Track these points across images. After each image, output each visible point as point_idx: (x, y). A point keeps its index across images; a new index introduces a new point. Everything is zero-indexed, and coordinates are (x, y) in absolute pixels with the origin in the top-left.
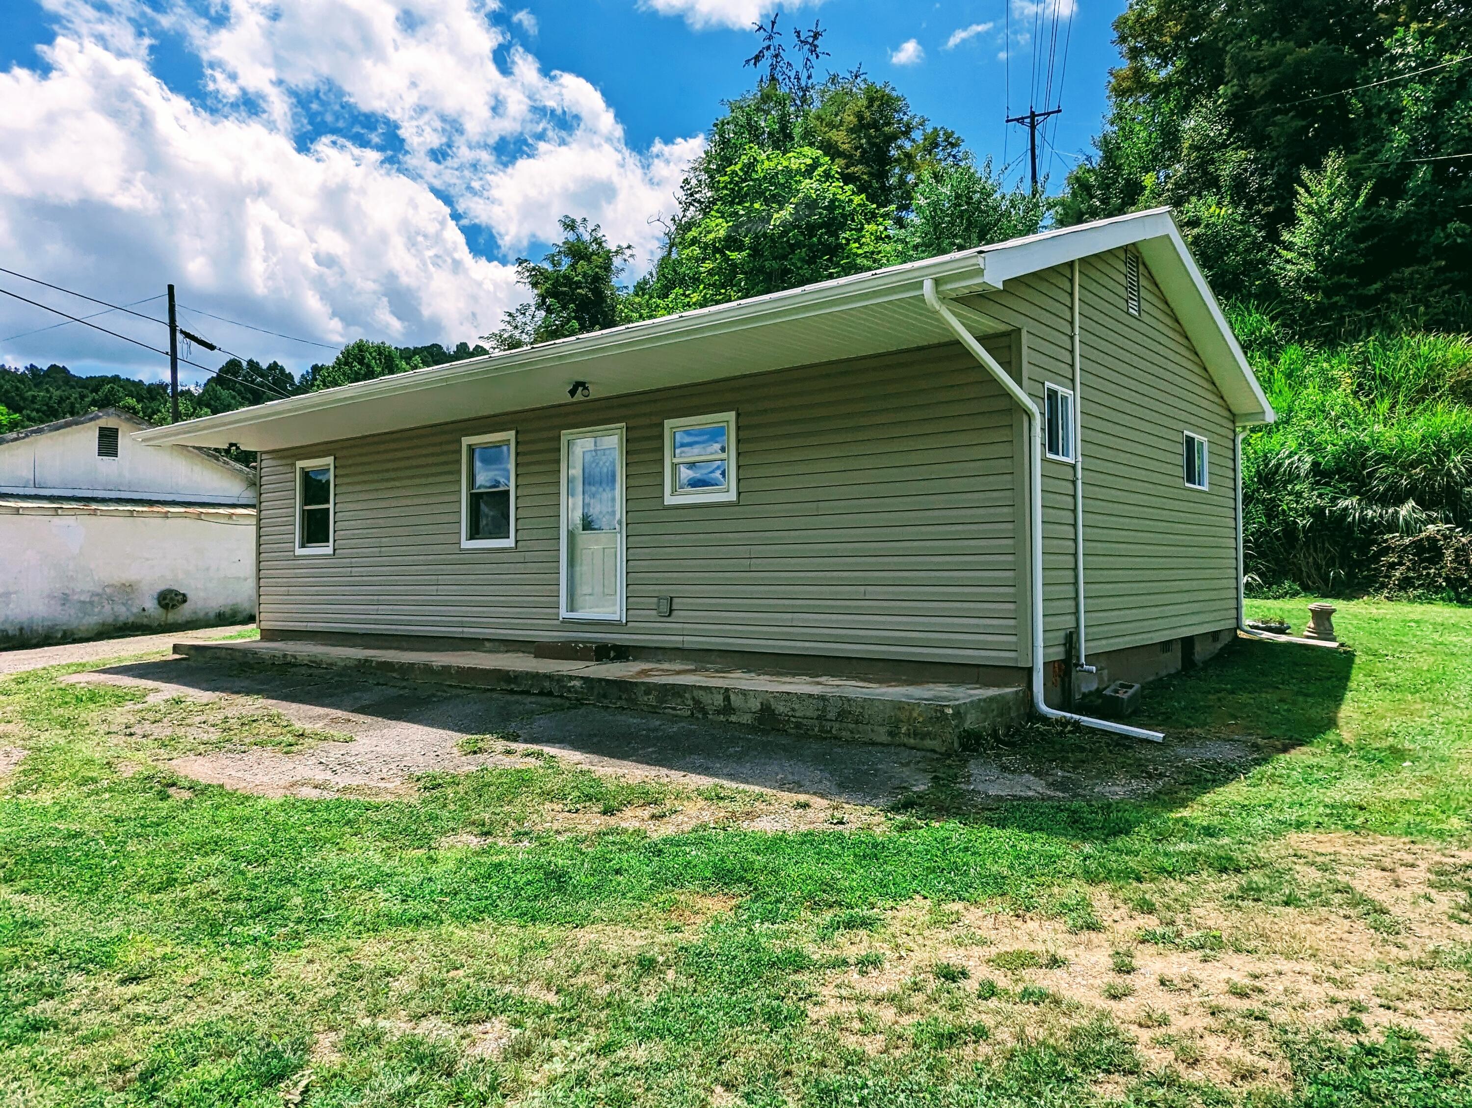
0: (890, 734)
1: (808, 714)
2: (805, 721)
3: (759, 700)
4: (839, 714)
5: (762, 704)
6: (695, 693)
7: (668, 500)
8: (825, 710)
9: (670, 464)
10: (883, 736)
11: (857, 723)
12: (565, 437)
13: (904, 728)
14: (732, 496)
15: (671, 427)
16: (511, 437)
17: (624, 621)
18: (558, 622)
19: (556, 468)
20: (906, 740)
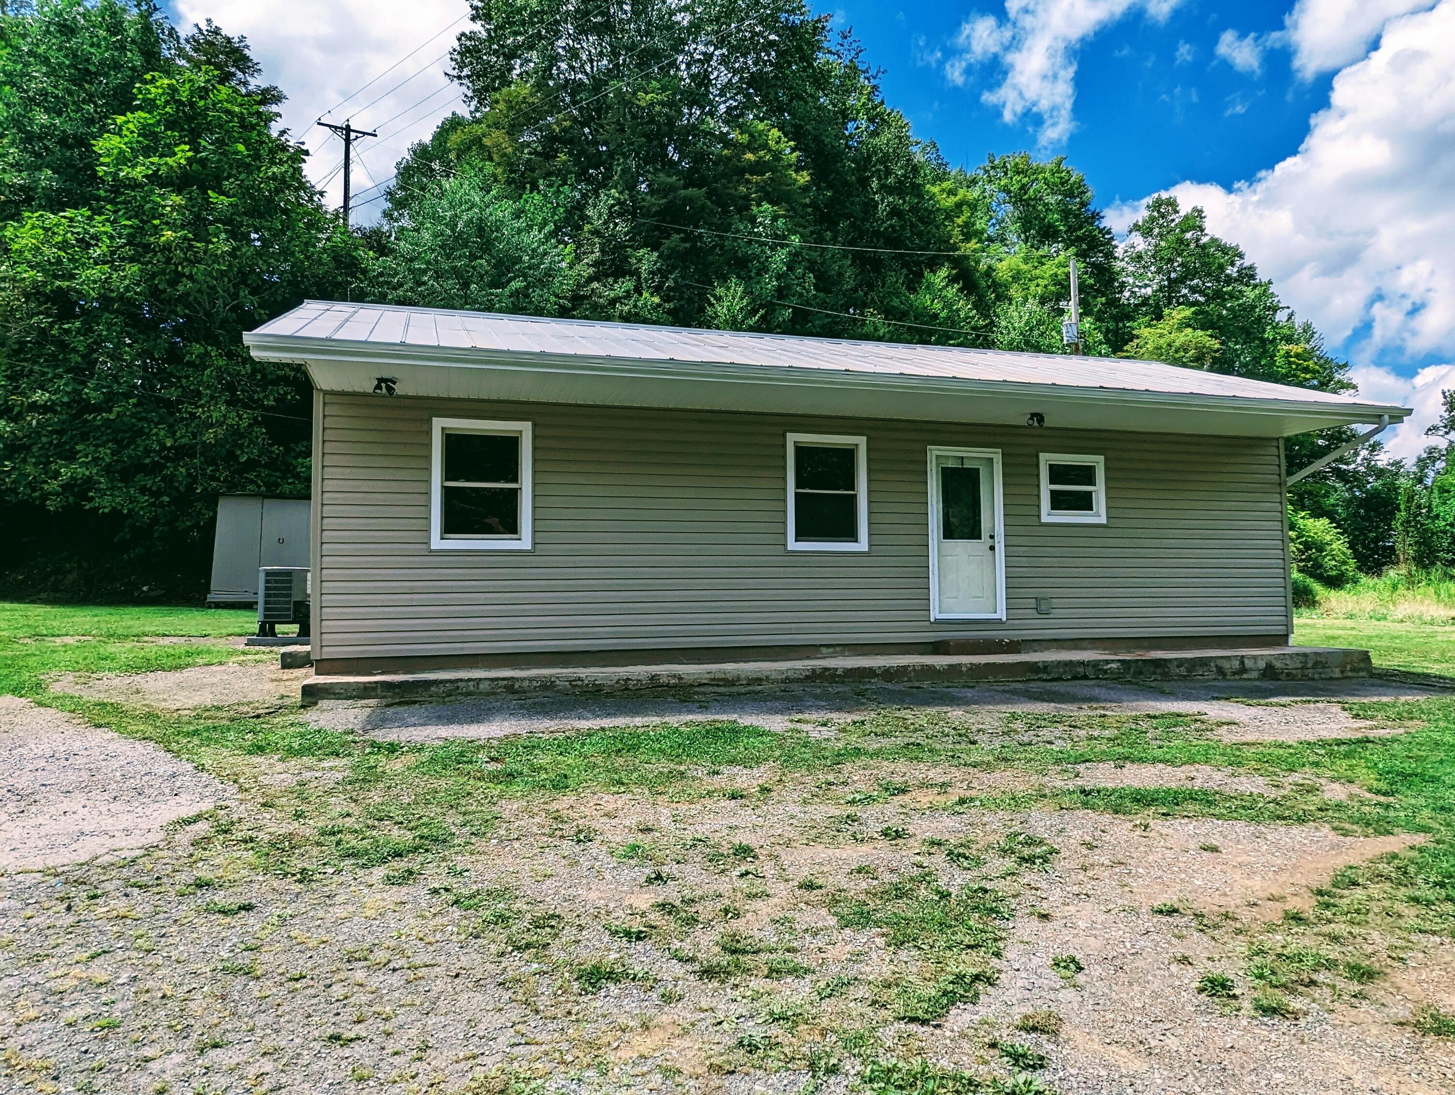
0: (1342, 672)
3: (1265, 661)
5: (1266, 664)
6: (1218, 662)
7: (1045, 519)
8: (1306, 662)
9: (1046, 488)
10: (1337, 674)
11: (1323, 668)
12: (934, 452)
13: (1349, 667)
14: (1103, 520)
15: (1046, 459)
16: (861, 441)
17: (1004, 619)
18: (927, 623)
19: (922, 479)
20: (1350, 674)
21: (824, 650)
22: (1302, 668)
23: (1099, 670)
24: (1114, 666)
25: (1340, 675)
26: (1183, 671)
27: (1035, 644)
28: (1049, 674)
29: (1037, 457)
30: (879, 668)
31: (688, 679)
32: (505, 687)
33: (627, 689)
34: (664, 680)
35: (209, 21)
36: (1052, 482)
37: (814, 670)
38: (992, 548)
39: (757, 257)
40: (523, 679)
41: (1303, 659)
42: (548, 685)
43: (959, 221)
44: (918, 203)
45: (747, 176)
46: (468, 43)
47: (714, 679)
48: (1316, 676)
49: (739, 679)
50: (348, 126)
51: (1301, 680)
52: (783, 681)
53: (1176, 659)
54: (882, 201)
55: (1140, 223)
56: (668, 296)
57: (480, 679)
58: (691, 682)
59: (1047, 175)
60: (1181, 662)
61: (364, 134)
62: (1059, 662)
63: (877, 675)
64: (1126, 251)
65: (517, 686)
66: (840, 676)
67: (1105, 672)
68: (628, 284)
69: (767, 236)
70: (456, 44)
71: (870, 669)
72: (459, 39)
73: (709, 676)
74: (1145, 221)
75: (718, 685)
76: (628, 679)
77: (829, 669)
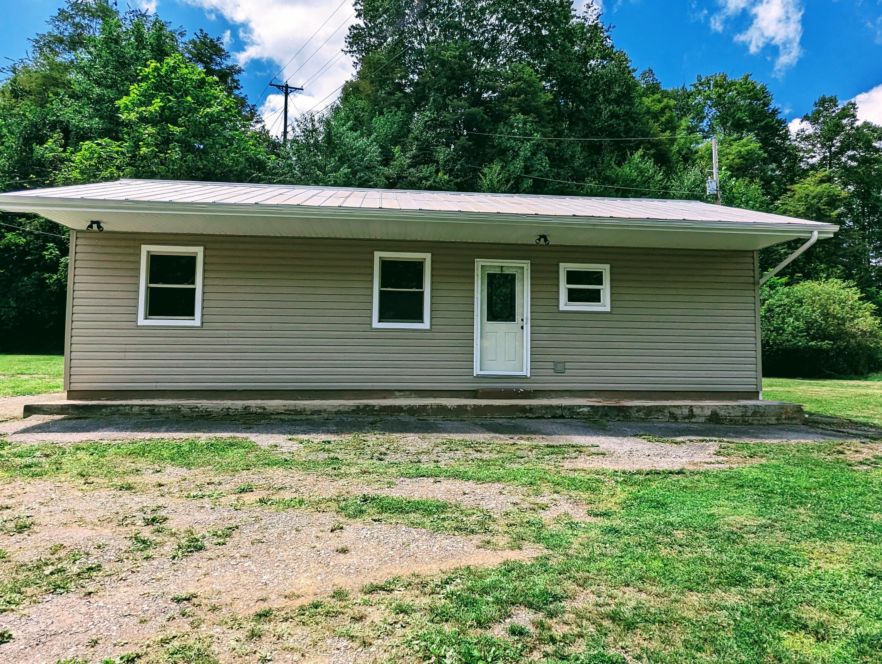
0: (777, 420)
1: (738, 414)
2: (735, 418)
3: (710, 410)
4: (753, 413)
5: (712, 412)
6: (671, 409)
7: (562, 308)
8: (746, 412)
9: (564, 288)
10: (773, 420)
11: (761, 416)
12: (479, 263)
13: (783, 417)
14: (608, 309)
15: (564, 267)
16: (427, 257)
17: (529, 375)
18: (472, 377)
19: (469, 281)
20: (784, 422)
21: (397, 394)
22: (742, 416)
23: (574, 412)
24: (585, 409)
25: (774, 422)
26: (641, 415)
27: (551, 393)
28: (533, 413)
29: (558, 265)
30: (406, 406)
31: (269, 409)
32: (149, 411)
33: (228, 414)
34: (253, 410)
35: (201, 30)
36: (568, 283)
37: (358, 406)
38: (522, 328)
39: (513, 148)
40: (160, 406)
41: (744, 410)
42: (176, 410)
43: (663, 119)
44: (630, 109)
45: (510, 98)
46: (355, 31)
47: (288, 410)
48: (756, 422)
49: (305, 410)
50: (287, 85)
51: (741, 424)
52: (336, 413)
53: (636, 406)
54: (606, 109)
55: (810, 115)
56: (457, 174)
57: (133, 405)
58: (271, 412)
59: (738, 86)
60: (639, 409)
61: (296, 89)
62: (542, 406)
63: (404, 411)
64: (798, 134)
65: (156, 409)
66: (376, 410)
67: (578, 413)
68: (433, 168)
69: (520, 135)
70: (348, 32)
71: (399, 407)
72: (350, 30)
73: (283, 408)
74: (813, 114)
75: (290, 414)
76: (229, 408)
77: (370, 406)
